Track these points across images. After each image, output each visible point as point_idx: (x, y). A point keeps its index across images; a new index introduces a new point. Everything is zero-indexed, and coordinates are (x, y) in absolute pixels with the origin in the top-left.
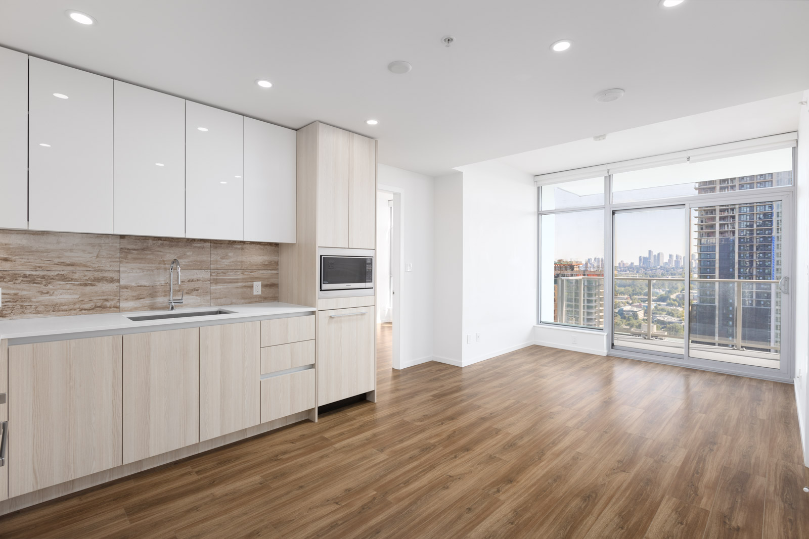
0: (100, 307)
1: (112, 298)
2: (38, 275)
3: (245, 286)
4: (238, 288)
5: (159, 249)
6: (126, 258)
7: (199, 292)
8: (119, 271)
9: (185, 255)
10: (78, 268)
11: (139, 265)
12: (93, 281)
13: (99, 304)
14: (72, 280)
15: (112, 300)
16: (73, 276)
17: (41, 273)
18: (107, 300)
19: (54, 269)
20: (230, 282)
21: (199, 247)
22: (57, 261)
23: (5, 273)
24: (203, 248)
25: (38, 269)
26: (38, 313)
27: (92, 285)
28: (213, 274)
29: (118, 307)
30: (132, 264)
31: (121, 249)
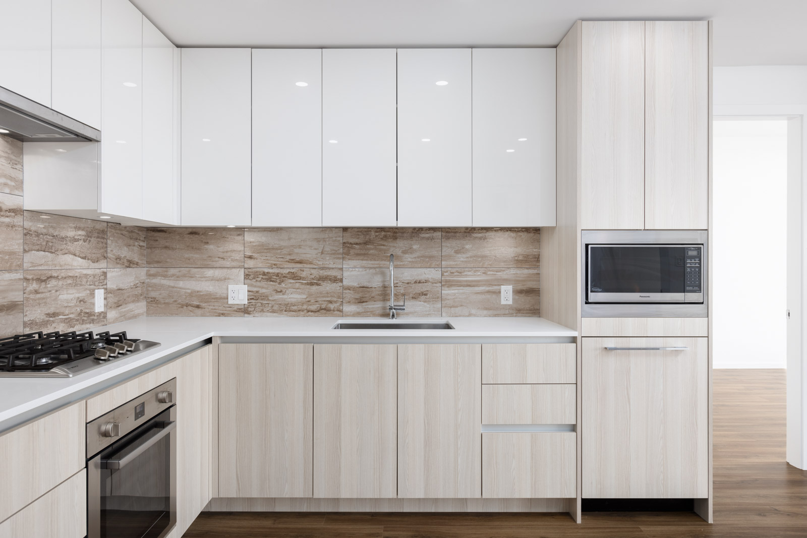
0: (325, 309)
1: (335, 299)
2: (274, 273)
3: (488, 292)
4: (478, 293)
5: (382, 242)
6: (348, 254)
7: (428, 297)
8: (342, 269)
9: (410, 248)
10: (305, 265)
11: (361, 262)
12: (319, 280)
13: (323, 306)
14: (301, 278)
15: (336, 302)
16: (301, 274)
17: (276, 271)
18: (331, 302)
19: (286, 266)
20: (469, 286)
21: (428, 239)
22: (288, 258)
23: (250, 270)
24: (432, 239)
25: (274, 266)
26: (274, 312)
27: (318, 285)
28: (445, 274)
29: (341, 311)
30: (355, 261)
31: (344, 243)
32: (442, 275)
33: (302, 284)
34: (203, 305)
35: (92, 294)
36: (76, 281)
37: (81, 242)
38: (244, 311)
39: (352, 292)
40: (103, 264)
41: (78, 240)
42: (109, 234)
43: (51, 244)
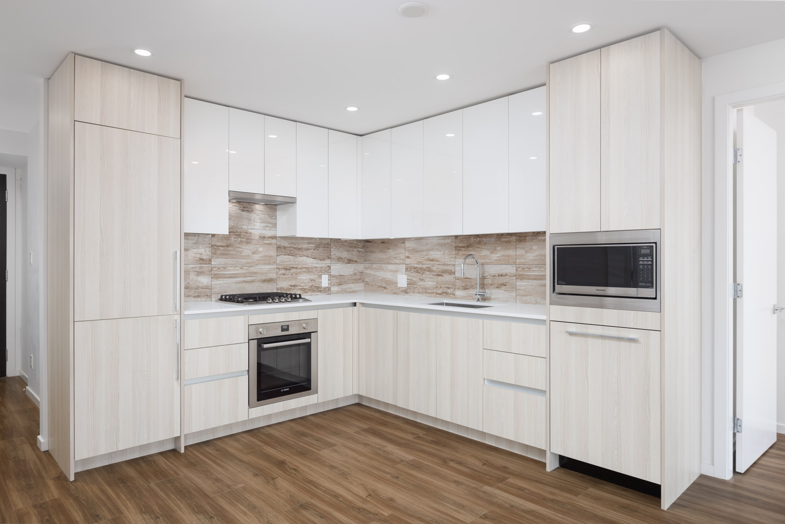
0: (445, 293)
5: (477, 246)
6: (458, 254)
8: (454, 265)
10: (435, 263)
12: (442, 273)
17: (420, 266)
19: (425, 263)
22: (426, 257)
26: (419, 293)
29: (454, 295)
31: (456, 247)
32: (517, 270)
33: (433, 275)
34: (387, 287)
35: (320, 277)
36: (308, 270)
37: (312, 251)
38: (405, 291)
39: (460, 281)
40: (328, 262)
41: (310, 249)
42: (332, 245)
43: (292, 252)
